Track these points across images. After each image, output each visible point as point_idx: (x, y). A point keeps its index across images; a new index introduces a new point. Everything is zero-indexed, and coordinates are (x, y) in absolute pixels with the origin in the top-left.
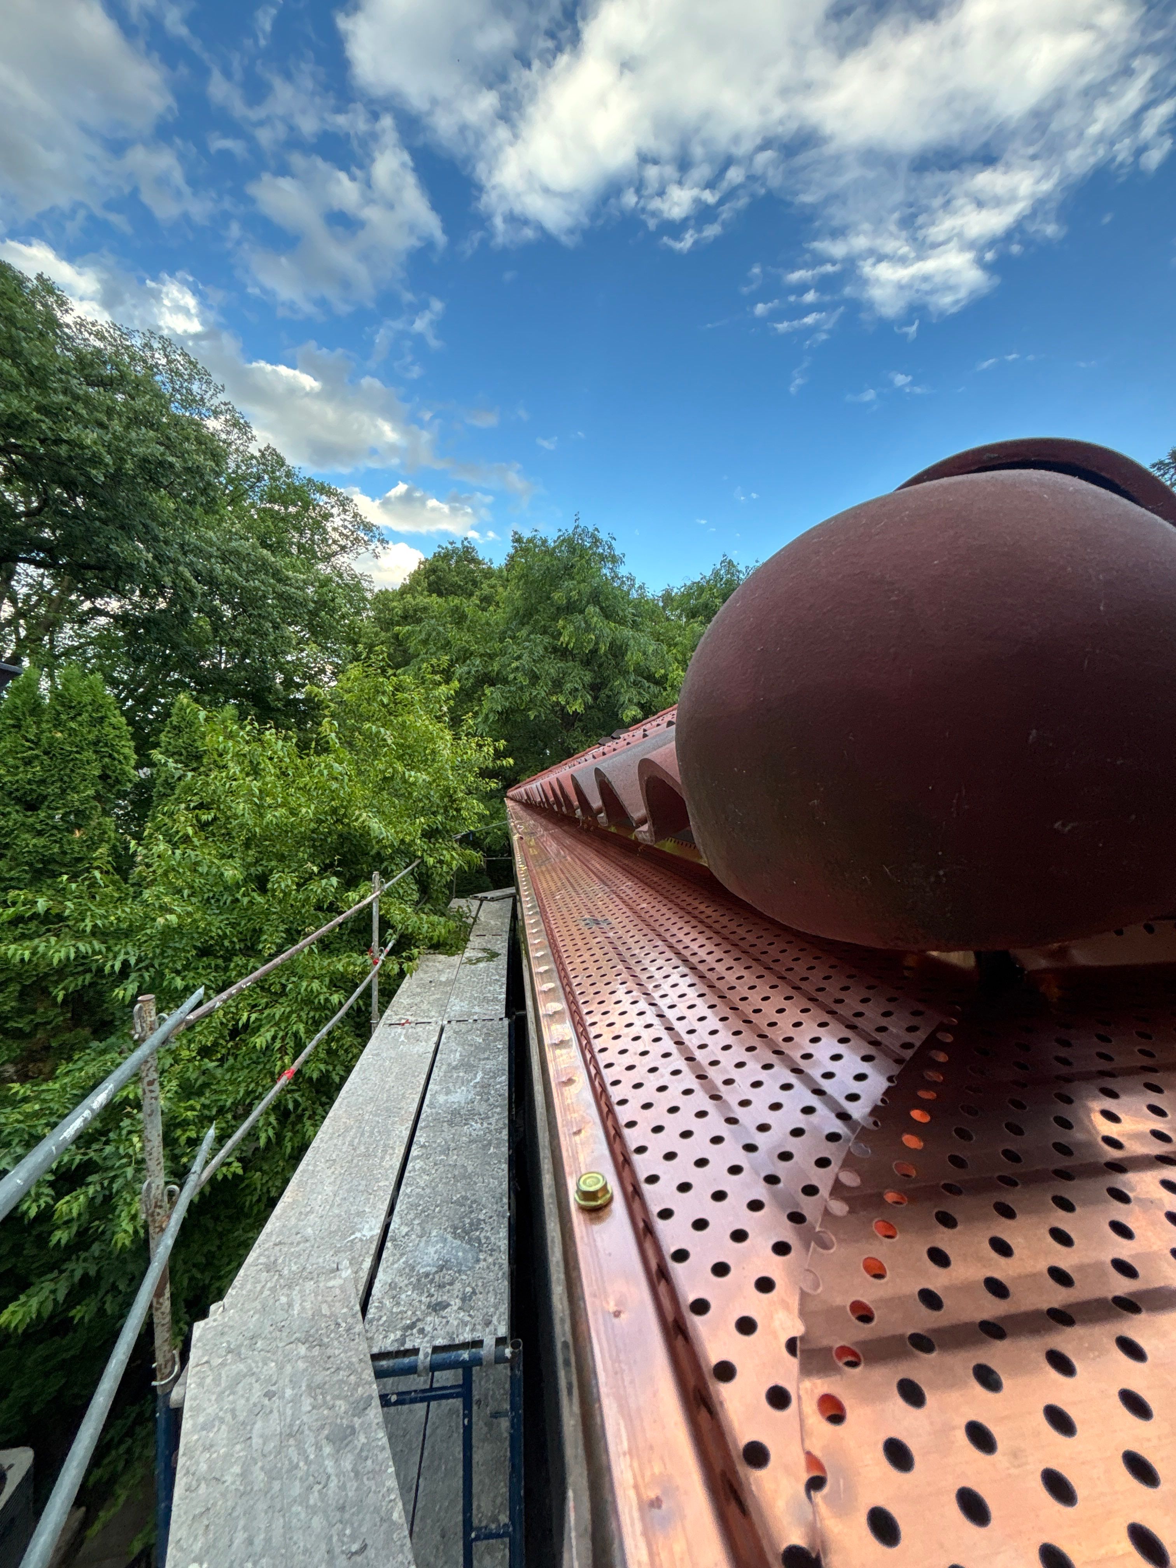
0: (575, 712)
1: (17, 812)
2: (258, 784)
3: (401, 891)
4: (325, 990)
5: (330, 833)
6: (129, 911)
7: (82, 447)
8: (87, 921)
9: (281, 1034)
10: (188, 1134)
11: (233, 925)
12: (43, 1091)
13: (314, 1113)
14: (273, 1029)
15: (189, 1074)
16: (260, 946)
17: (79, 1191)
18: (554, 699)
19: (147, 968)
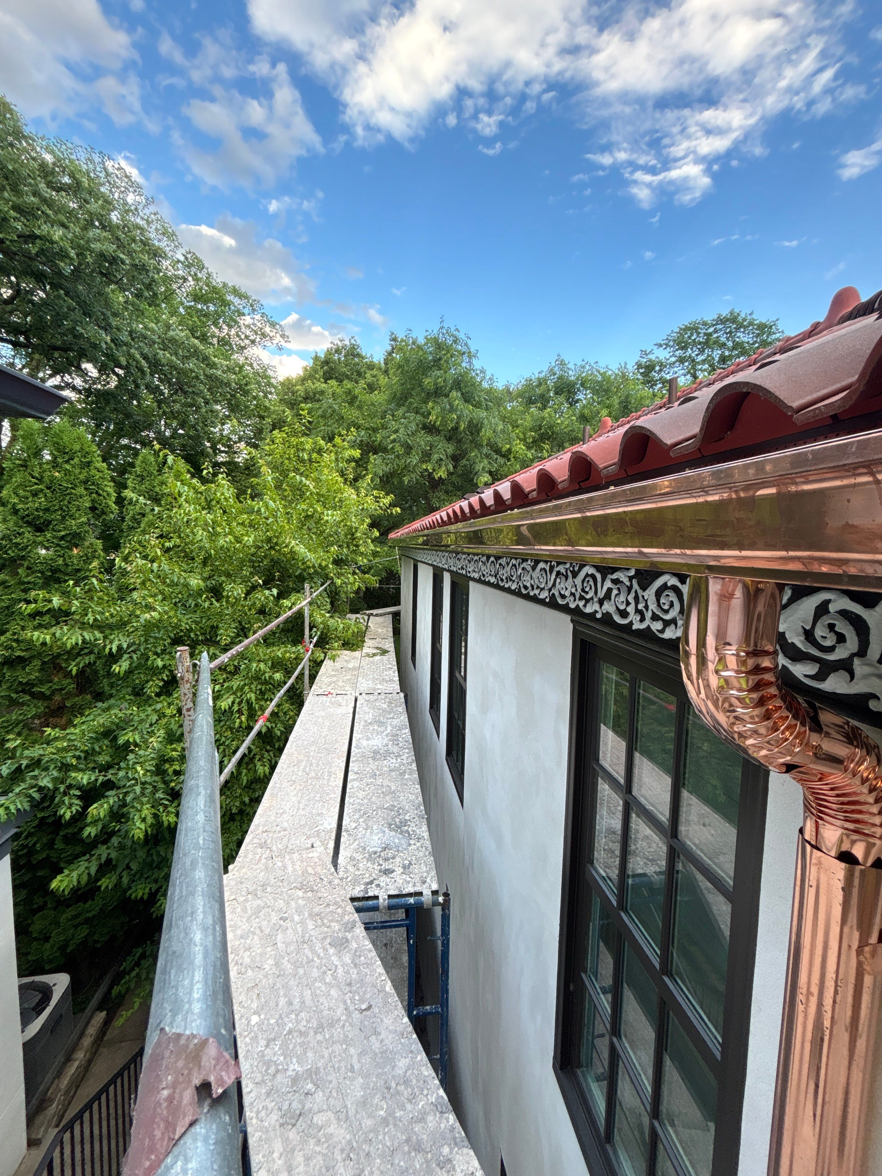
0: (440, 478)
1: (29, 532)
2: (212, 517)
3: (319, 602)
4: (268, 670)
5: (265, 557)
6: (121, 609)
7: (52, 242)
8: (90, 615)
9: (238, 700)
10: (174, 767)
11: (197, 623)
12: (68, 734)
13: (262, 757)
14: (232, 697)
15: (172, 726)
16: (219, 638)
17: (102, 801)
18: (424, 467)
19: (134, 651)
